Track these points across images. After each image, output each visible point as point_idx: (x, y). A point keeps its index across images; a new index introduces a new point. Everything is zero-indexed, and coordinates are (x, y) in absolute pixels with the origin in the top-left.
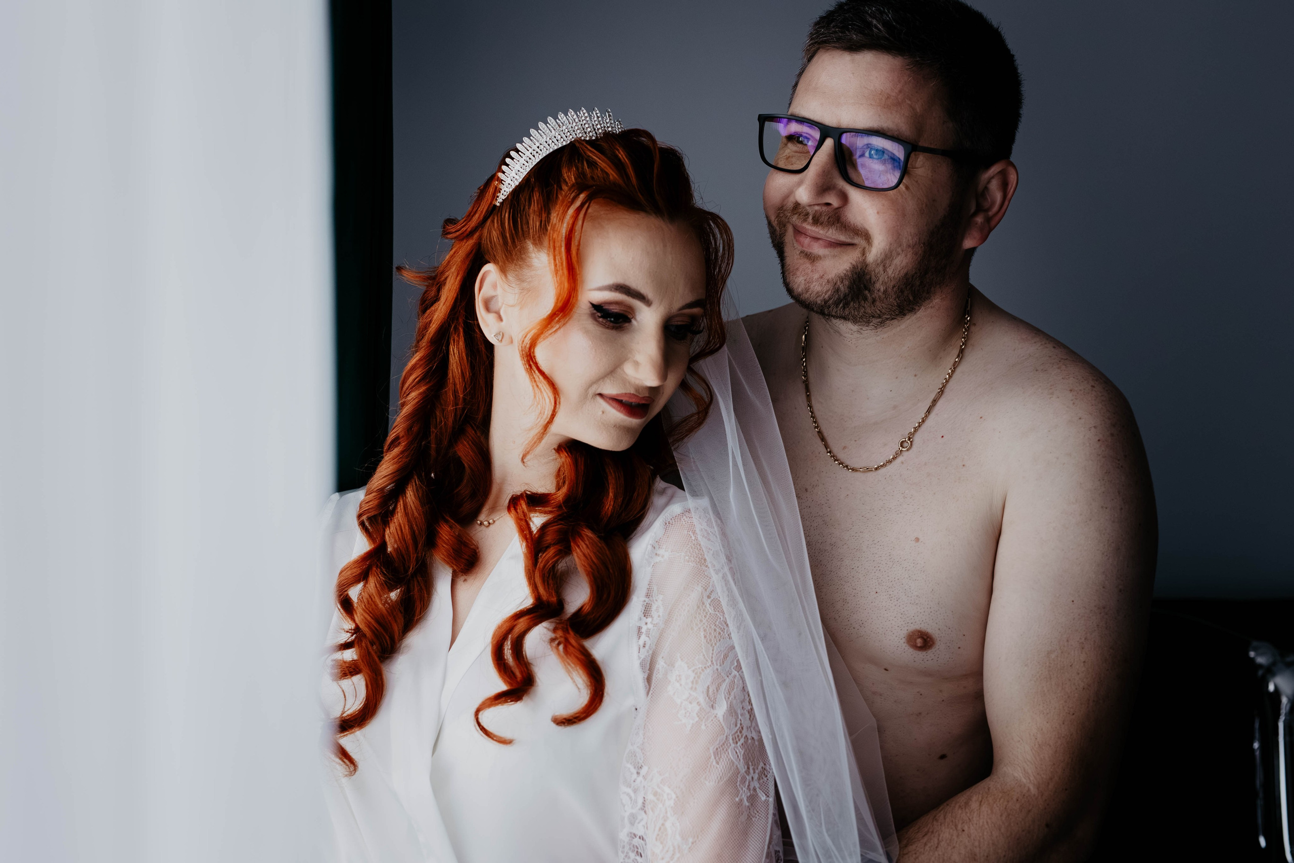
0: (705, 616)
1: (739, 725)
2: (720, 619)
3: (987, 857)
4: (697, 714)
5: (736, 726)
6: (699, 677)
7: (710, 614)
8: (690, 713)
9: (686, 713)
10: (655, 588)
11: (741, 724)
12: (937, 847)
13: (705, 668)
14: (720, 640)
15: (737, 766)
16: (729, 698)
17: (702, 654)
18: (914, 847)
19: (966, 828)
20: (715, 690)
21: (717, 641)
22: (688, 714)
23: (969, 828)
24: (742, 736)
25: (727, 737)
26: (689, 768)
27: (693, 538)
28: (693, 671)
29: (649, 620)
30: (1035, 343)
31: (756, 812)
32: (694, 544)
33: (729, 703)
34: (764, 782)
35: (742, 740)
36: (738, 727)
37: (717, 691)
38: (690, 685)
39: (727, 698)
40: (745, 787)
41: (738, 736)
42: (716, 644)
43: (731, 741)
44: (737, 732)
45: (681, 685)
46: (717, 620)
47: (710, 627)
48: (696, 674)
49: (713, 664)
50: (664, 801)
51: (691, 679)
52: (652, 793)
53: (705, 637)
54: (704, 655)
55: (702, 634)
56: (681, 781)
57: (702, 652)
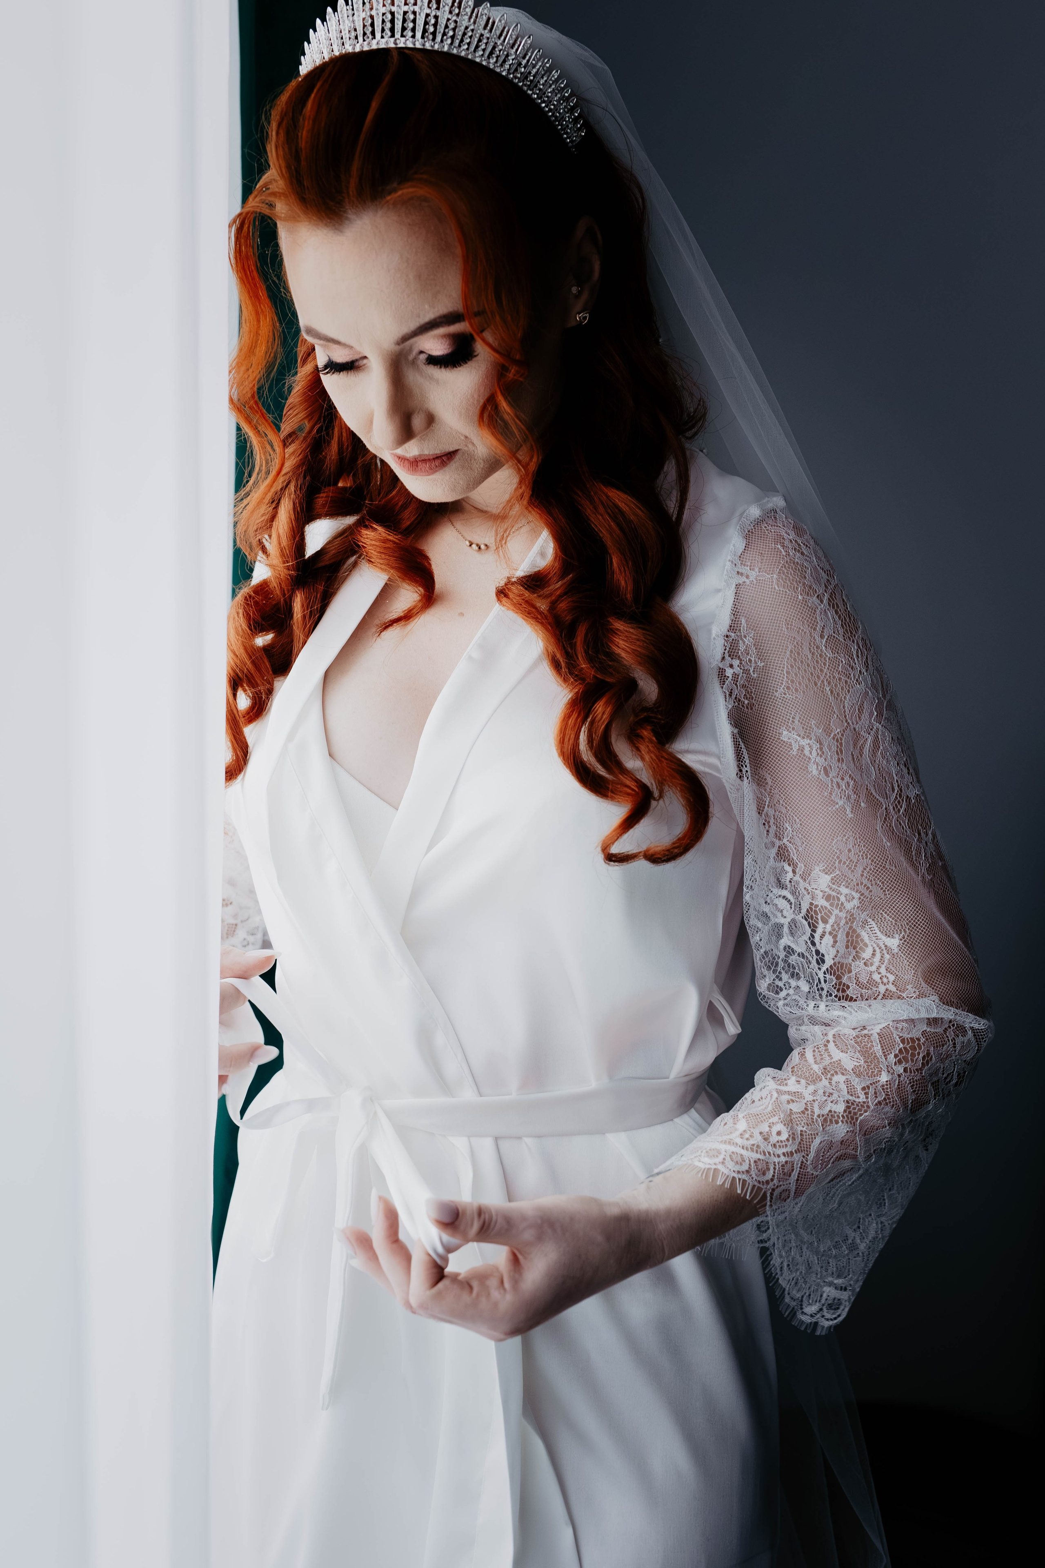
0: (825, 664)
1: (896, 788)
2: (842, 662)
5: (893, 790)
6: (841, 744)
7: (829, 659)
8: (845, 792)
10: (743, 620)
11: (898, 786)
14: (849, 691)
16: (875, 761)
21: (846, 693)
22: (843, 794)
24: (903, 801)
25: (886, 809)
27: (784, 554)
28: (834, 738)
32: (787, 562)
36: (896, 791)
42: (845, 698)
44: (896, 797)
46: (839, 665)
47: (834, 677)
48: (837, 741)
49: (848, 723)
50: (842, 904)
51: (834, 749)
52: (823, 898)
53: (832, 692)
54: (837, 716)
55: (828, 689)
56: (862, 875)
57: (834, 712)
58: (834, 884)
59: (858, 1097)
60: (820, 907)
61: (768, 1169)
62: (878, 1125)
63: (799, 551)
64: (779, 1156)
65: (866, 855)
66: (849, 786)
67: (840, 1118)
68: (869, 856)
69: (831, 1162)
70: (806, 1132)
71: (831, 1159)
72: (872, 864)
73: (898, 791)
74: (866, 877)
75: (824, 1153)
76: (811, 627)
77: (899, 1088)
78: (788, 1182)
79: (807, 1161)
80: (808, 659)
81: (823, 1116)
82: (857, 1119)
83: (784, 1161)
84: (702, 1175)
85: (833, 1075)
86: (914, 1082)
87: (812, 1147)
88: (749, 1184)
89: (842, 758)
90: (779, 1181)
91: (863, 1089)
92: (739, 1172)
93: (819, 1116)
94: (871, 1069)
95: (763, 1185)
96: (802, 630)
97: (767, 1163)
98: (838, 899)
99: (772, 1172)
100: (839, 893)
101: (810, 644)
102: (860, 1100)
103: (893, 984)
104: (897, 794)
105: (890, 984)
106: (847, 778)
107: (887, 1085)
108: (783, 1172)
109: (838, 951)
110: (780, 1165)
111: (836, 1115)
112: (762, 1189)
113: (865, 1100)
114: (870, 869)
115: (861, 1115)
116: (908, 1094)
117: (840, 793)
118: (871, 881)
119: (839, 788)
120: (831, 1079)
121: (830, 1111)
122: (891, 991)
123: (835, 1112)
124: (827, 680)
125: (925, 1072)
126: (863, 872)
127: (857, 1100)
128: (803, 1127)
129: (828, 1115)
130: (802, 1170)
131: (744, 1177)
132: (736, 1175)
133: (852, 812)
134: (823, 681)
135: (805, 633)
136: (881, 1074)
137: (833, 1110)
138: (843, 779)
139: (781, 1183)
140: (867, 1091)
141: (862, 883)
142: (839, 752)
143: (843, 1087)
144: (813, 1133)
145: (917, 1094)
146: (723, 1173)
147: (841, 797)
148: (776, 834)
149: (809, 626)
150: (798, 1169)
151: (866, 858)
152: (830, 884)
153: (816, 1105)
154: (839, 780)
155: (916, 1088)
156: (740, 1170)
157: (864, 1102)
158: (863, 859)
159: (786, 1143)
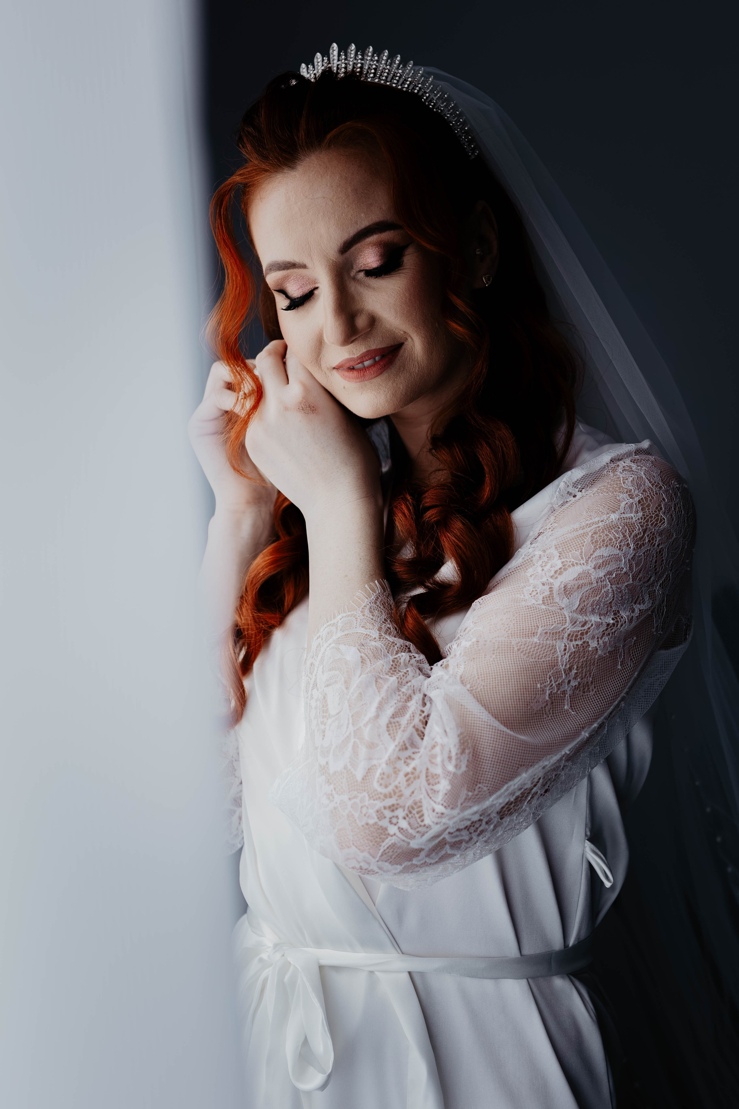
1: (586, 627)
4: (543, 598)
5: (583, 626)
6: (565, 569)
8: (537, 593)
9: (533, 591)
11: (589, 628)
13: (577, 563)
15: (557, 657)
16: (584, 601)
17: (580, 551)
20: (576, 587)
21: (603, 545)
22: (534, 593)
25: (564, 628)
26: (507, 632)
28: (563, 562)
31: (551, 712)
33: (581, 606)
34: (578, 694)
35: (579, 643)
36: (583, 628)
37: (578, 588)
38: (553, 573)
39: (582, 600)
40: (555, 682)
41: (577, 636)
42: (600, 547)
43: (566, 635)
44: (579, 631)
45: (543, 570)
48: (565, 565)
49: (587, 563)
73: (584, 630)
104: (581, 630)
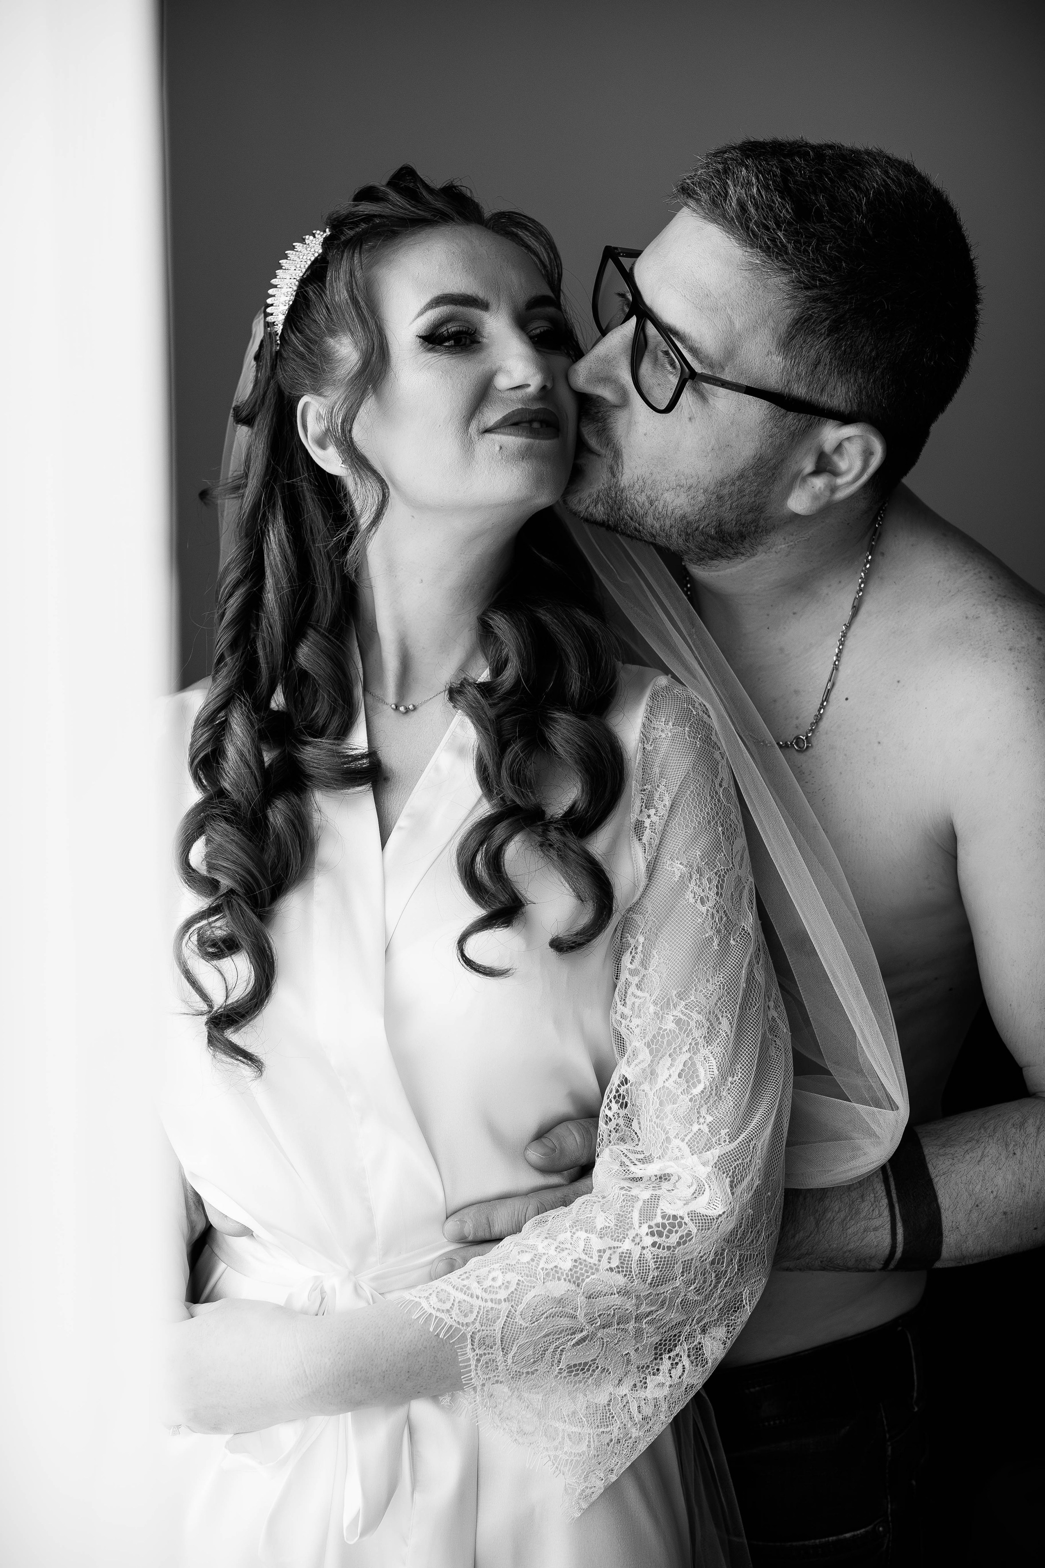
0: (721, 809)
3: (1038, 1193)
6: (723, 881)
7: (724, 805)
12: (979, 1161)
13: (727, 870)
14: (736, 839)
17: (722, 854)
18: (952, 1151)
19: (1018, 1152)
21: (734, 840)
23: (1022, 1153)
28: (716, 874)
29: (652, 812)
30: (966, 571)
37: (740, 899)
42: (733, 843)
48: (719, 877)
50: (691, 1030)
51: (715, 883)
52: (673, 1022)
53: (723, 833)
54: (725, 855)
55: (720, 829)
56: (716, 1004)
57: (722, 851)
58: (687, 1009)
59: (592, 1257)
60: (668, 1030)
61: (472, 1312)
62: (606, 1291)
63: (706, 714)
64: (486, 1301)
65: (724, 985)
66: (722, 920)
67: (563, 1276)
68: (726, 988)
69: (545, 1316)
70: (523, 1282)
71: (544, 1313)
72: (727, 996)
74: (719, 1007)
75: (536, 1306)
76: (714, 775)
77: (640, 1261)
78: (492, 1328)
79: (516, 1311)
80: (707, 801)
81: (546, 1269)
82: (583, 1280)
83: (490, 1307)
84: (401, 1306)
85: (577, 1230)
86: (657, 1258)
87: (524, 1298)
88: (446, 1323)
89: (721, 893)
90: (482, 1326)
91: (599, 1251)
92: (438, 1310)
93: (542, 1269)
94: (618, 1233)
95: (463, 1326)
96: (706, 775)
97: (472, 1306)
98: (688, 1024)
99: (475, 1313)
100: (690, 1017)
101: (711, 788)
102: (592, 1261)
103: (708, 1125)
105: (705, 1125)
106: (721, 913)
107: (626, 1253)
108: (486, 1317)
109: (670, 1076)
110: (485, 1310)
111: (560, 1271)
112: (461, 1330)
113: (597, 1262)
114: (725, 1001)
115: (588, 1277)
116: (649, 1269)
117: (713, 923)
118: (723, 1012)
119: (713, 919)
120: (574, 1233)
121: (556, 1267)
122: (702, 1132)
123: (561, 1269)
124: (720, 822)
125: (678, 1251)
126: (717, 1001)
127: (589, 1260)
128: (522, 1277)
129: (552, 1269)
130: (509, 1319)
131: (440, 1315)
132: (434, 1312)
133: (718, 945)
134: (716, 822)
135: (708, 778)
136: (624, 1241)
137: (559, 1266)
138: (718, 911)
139: (484, 1328)
140: (602, 1254)
141: (714, 1013)
142: (719, 886)
143: (582, 1244)
144: (530, 1285)
145: (661, 1271)
146: (422, 1307)
147: (712, 928)
148: (642, 962)
149: (712, 772)
150: (505, 1318)
151: (723, 989)
152: (683, 1009)
153: (544, 1258)
154: (715, 912)
155: (660, 1265)
156: (441, 1308)
157: (595, 1265)
158: (720, 988)
159: (497, 1290)
